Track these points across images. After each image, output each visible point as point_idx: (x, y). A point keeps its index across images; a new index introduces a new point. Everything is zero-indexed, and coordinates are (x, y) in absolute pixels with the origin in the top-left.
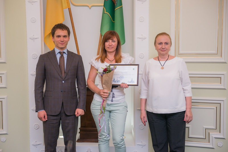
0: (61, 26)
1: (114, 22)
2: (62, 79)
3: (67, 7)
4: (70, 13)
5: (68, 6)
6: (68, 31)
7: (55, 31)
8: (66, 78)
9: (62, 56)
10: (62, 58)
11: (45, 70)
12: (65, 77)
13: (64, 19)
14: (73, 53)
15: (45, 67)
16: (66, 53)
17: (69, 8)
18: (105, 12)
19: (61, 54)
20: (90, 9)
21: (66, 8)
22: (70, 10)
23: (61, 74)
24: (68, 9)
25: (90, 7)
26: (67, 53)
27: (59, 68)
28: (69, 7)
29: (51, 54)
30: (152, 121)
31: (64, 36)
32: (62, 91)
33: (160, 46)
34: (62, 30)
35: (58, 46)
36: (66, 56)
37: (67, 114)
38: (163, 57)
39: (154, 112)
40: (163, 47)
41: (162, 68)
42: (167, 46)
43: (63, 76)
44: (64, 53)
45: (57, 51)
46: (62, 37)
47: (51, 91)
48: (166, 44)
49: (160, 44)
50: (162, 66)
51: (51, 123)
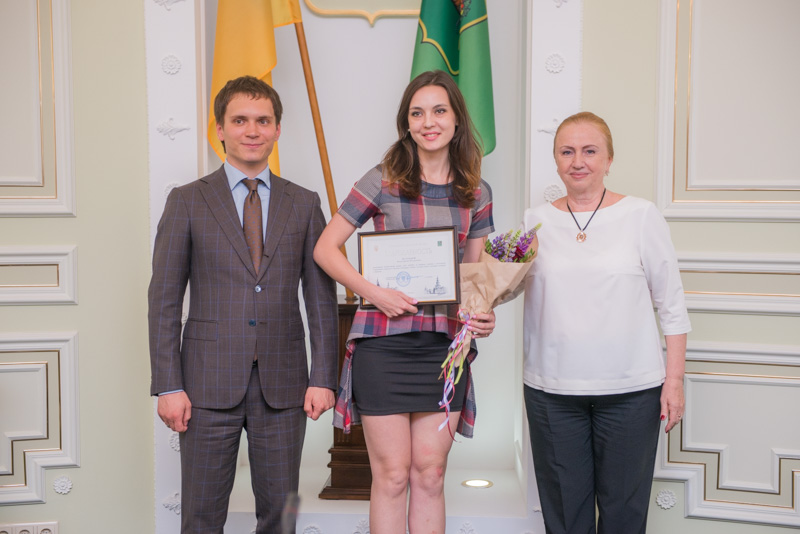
0: (250, 86)
1: (457, 75)
2: (254, 276)
3: (291, 20)
4: (302, 42)
5: (294, 17)
6: (273, 100)
7: (227, 103)
8: (268, 277)
9: (253, 196)
10: (255, 200)
11: (190, 244)
12: (262, 271)
13: (275, 62)
14: (289, 182)
15: (190, 233)
16: (265, 185)
17: (296, 24)
18: (426, 39)
19: (249, 189)
20: (372, 26)
21: (288, 23)
22: (300, 29)
23: (251, 258)
24: (293, 26)
25: (371, 18)
26: (268, 184)
27: (242, 238)
28: (298, 21)
29: (213, 187)
30: (544, 422)
31: (261, 120)
32: (251, 323)
33: (567, 161)
34: (251, 97)
35: (237, 154)
36: (264, 194)
37: (271, 404)
38: (581, 197)
39: (546, 391)
40: (578, 164)
41: (581, 237)
42: (591, 160)
43: (257, 269)
44: (260, 182)
45: (235, 175)
46: (252, 122)
47: (210, 322)
48: (589, 150)
49: (568, 153)
50: (582, 228)
51: (210, 436)
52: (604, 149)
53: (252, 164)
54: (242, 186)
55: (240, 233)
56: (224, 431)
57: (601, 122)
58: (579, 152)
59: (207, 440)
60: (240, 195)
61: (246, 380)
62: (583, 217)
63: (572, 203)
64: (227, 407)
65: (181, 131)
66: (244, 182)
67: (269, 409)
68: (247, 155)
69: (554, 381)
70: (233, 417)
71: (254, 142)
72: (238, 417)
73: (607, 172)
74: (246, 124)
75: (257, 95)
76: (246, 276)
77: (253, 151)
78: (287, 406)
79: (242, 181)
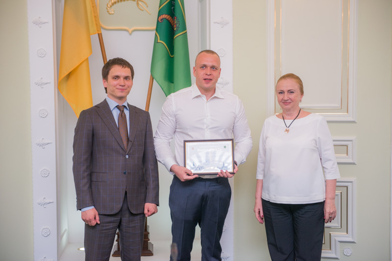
2: (125, 151)
7: (110, 70)
9: (122, 113)
11: (93, 136)
12: (129, 148)
15: (93, 131)
16: (126, 108)
19: (120, 110)
23: (123, 142)
26: (128, 108)
27: (118, 133)
29: (102, 109)
30: (269, 217)
31: (126, 78)
32: (125, 173)
33: (281, 96)
34: (121, 67)
35: (114, 94)
36: (127, 113)
37: (132, 211)
38: (289, 113)
39: (271, 201)
40: (286, 98)
41: (287, 131)
42: (292, 96)
43: (126, 148)
44: (125, 106)
45: (113, 104)
46: (122, 78)
47: (104, 173)
48: (291, 92)
49: (282, 93)
50: (288, 126)
51: (104, 228)
52: (299, 91)
53: (121, 98)
54: (116, 109)
55: (117, 130)
56: (111, 225)
57: (297, 78)
58: (286, 93)
59: (103, 230)
60: (116, 113)
61: (122, 200)
62: (288, 122)
63: (285, 116)
64: (112, 213)
65: (46, 84)
66: (117, 107)
67: (132, 214)
68: (119, 94)
69: (274, 197)
70: (116, 219)
71: (123, 88)
72: (117, 218)
73: (300, 101)
74: (119, 80)
75: (124, 66)
76: (121, 151)
77: (122, 92)
78: (139, 213)
79: (116, 107)
